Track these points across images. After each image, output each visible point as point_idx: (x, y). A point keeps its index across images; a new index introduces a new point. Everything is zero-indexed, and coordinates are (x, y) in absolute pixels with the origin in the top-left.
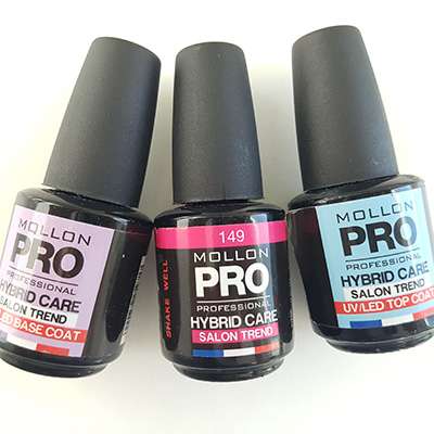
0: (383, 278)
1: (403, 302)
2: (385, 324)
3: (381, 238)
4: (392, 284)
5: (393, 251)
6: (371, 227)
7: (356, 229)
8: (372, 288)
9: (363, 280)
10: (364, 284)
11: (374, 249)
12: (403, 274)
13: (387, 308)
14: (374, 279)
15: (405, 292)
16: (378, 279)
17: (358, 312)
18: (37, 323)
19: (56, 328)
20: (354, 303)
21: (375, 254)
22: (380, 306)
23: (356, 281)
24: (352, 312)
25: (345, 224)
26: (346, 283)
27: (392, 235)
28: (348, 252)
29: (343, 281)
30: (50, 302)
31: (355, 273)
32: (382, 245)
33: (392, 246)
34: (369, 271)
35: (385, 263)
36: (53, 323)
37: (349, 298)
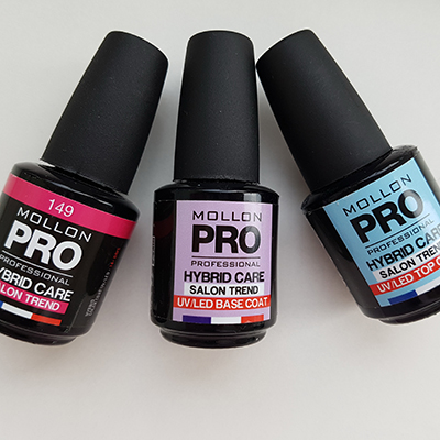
0: (404, 252)
1: (430, 268)
2: (420, 292)
3: (389, 217)
4: (413, 256)
5: (405, 226)
6: (377, 211)
7: (365, 217)
8: (396, 264)
9: (386, 260)
10: (389, 263)
11: (386, 229)
12: (421, 243)
13: (417, 278)
14: (396, 256)
15: (429, 258)
16: (399, 254)
17: (392, 289)
18: (237, 299)
19: (252, 299)
20: (386, 282)
21: (389, 234)
22: (409, 278)
23: (381, 262)
24: (387, 291)
25: (354, 215)
26: (373, 267)
27: (399, 212)
28: (365, 239)
29: (370, 266)
30: (244, 277)
31: (378, 255)
32: (392, 223)
33: (402, 222)
34: (389, 251)
35: (401, 239)
36: (250, 295)
37: (380, 279)
